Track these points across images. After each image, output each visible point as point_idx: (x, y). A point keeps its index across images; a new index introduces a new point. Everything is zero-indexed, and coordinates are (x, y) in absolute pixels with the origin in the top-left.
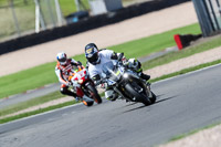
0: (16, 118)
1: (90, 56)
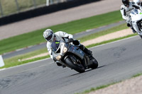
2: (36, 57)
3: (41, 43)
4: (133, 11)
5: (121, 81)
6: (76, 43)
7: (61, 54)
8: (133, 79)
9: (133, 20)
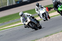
4: (40, 9)
6: (33, 18)
7: (28, 22)
9: (40, 13)
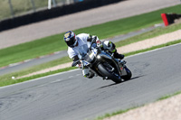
0: (30, 78)
1: (68, 39)
2: (35, 74)
3: (41, 57)
5: (143, 105)
8: (158, 103)
